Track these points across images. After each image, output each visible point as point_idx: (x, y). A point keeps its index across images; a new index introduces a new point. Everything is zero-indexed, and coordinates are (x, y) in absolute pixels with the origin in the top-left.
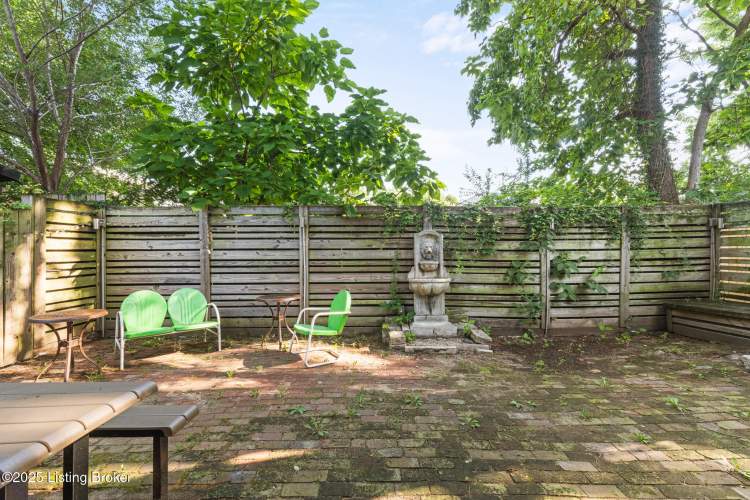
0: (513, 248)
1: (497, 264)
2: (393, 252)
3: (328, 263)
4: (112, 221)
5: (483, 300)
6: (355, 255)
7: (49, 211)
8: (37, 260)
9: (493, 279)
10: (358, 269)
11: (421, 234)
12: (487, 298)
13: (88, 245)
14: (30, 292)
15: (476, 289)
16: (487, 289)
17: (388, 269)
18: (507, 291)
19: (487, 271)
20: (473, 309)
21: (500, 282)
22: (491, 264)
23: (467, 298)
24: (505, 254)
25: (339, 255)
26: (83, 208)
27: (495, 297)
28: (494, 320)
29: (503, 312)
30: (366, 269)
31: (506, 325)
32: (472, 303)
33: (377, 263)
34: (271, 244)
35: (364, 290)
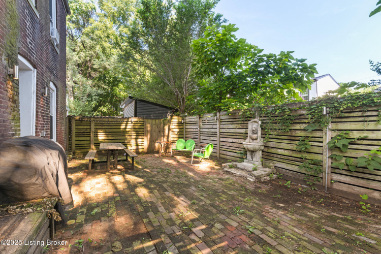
0: (303, 128)
1: (292, 138)
2: (244, 130)
3: (225, 134)
4: (187, 120)
5: (284, 158)
6: (232, 131)
7: (171, 119)
8: (169, 129)
9: (290, 147)
10: (233, 137)
11: (251, 121)
12: (286, 157)
13: (181, 127)
14: (168, 136)
15: (280, 151)
16: (286, 153)
17: (242, 137)
18: (299, 156)
19: (286, 142)
20: (279, 163)
21: (294, 149)
22: (289, 138)
23: (275, 155)
24: (297, 132)
25: (228, 131)
26: (180, 118)
27: (291, 158)
28: (290, 172)
29: (296, 168)
30: (235, 137)
31: (297, 177)
32: (277, 159)
33: (239, 134)
34: (211, 126)
35: (235, 146)
